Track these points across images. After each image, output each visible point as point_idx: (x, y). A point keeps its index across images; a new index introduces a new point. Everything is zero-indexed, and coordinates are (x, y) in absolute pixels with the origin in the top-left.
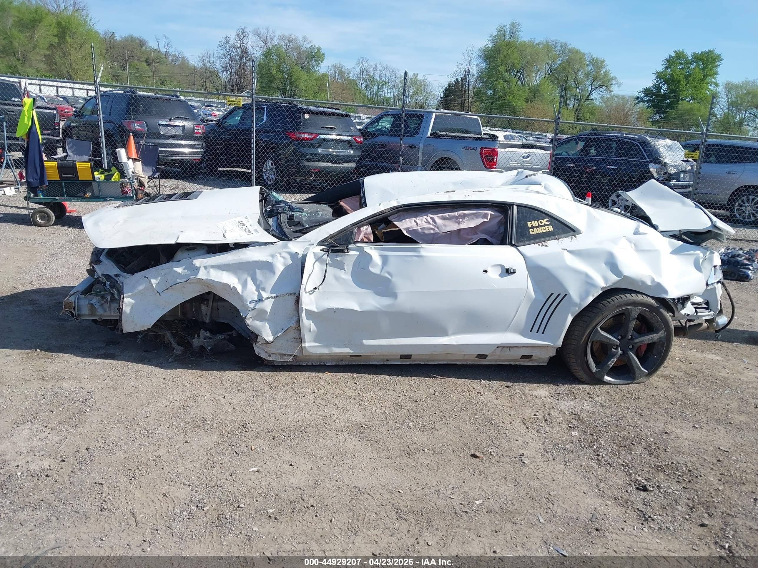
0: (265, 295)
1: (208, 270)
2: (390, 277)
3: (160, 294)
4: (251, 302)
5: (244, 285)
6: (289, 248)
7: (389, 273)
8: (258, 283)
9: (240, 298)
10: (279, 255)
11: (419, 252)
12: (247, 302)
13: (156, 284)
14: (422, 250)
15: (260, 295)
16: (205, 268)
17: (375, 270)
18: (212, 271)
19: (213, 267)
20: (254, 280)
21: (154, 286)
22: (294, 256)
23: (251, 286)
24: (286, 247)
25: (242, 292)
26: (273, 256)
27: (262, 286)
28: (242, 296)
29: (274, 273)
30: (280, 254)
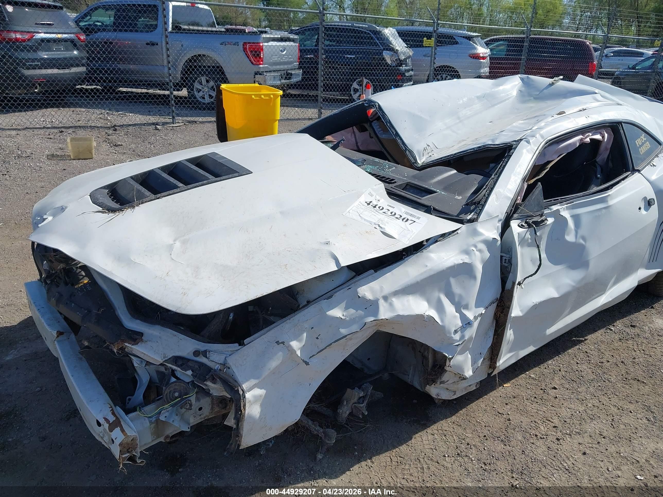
0: (470, 315)
1: (389, 301)
2: (583, 243)
3: (307, 363)
4: (456, 332)
5: (440, 308)
6: (481, 234)
7: (584, 238)
8: (457, 299)
9: (442, 330)
10: (474, 249)
11: (607, 201)
12: (450, 333)
13: (302, 349)
14: (609, 199)
15: (463, 317)
16: (385, 298)
17: (570, 238)
18: (395, 300)
19: (397, 293)
20: (450, 296)
21: (299, 353)
22: (490, 244)
23: (450, 308)
24: (475, 233)
25: (442, 321)
26: (467, 252)
27: (464, 303)
28: (443, 327)
29: (475, 278)
30: (476, 247)
